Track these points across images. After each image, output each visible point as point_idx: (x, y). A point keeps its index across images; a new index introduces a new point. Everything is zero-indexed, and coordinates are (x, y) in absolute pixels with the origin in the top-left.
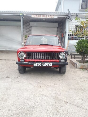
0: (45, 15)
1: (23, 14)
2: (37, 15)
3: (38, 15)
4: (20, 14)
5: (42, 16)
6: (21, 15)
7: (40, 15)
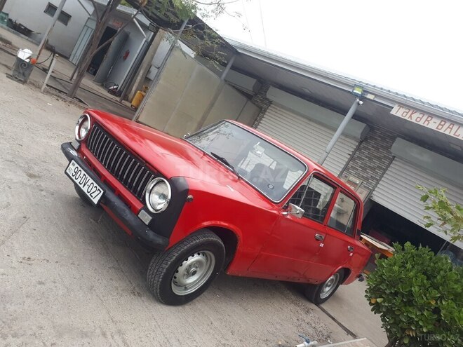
0: (453, 122)
1: (365, 91)
2: (416, 110)
3: (423, 112)
4: (353, 87)
5: (438, 121)
6: (358, 91)
7: (431, 115)
